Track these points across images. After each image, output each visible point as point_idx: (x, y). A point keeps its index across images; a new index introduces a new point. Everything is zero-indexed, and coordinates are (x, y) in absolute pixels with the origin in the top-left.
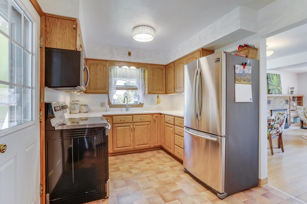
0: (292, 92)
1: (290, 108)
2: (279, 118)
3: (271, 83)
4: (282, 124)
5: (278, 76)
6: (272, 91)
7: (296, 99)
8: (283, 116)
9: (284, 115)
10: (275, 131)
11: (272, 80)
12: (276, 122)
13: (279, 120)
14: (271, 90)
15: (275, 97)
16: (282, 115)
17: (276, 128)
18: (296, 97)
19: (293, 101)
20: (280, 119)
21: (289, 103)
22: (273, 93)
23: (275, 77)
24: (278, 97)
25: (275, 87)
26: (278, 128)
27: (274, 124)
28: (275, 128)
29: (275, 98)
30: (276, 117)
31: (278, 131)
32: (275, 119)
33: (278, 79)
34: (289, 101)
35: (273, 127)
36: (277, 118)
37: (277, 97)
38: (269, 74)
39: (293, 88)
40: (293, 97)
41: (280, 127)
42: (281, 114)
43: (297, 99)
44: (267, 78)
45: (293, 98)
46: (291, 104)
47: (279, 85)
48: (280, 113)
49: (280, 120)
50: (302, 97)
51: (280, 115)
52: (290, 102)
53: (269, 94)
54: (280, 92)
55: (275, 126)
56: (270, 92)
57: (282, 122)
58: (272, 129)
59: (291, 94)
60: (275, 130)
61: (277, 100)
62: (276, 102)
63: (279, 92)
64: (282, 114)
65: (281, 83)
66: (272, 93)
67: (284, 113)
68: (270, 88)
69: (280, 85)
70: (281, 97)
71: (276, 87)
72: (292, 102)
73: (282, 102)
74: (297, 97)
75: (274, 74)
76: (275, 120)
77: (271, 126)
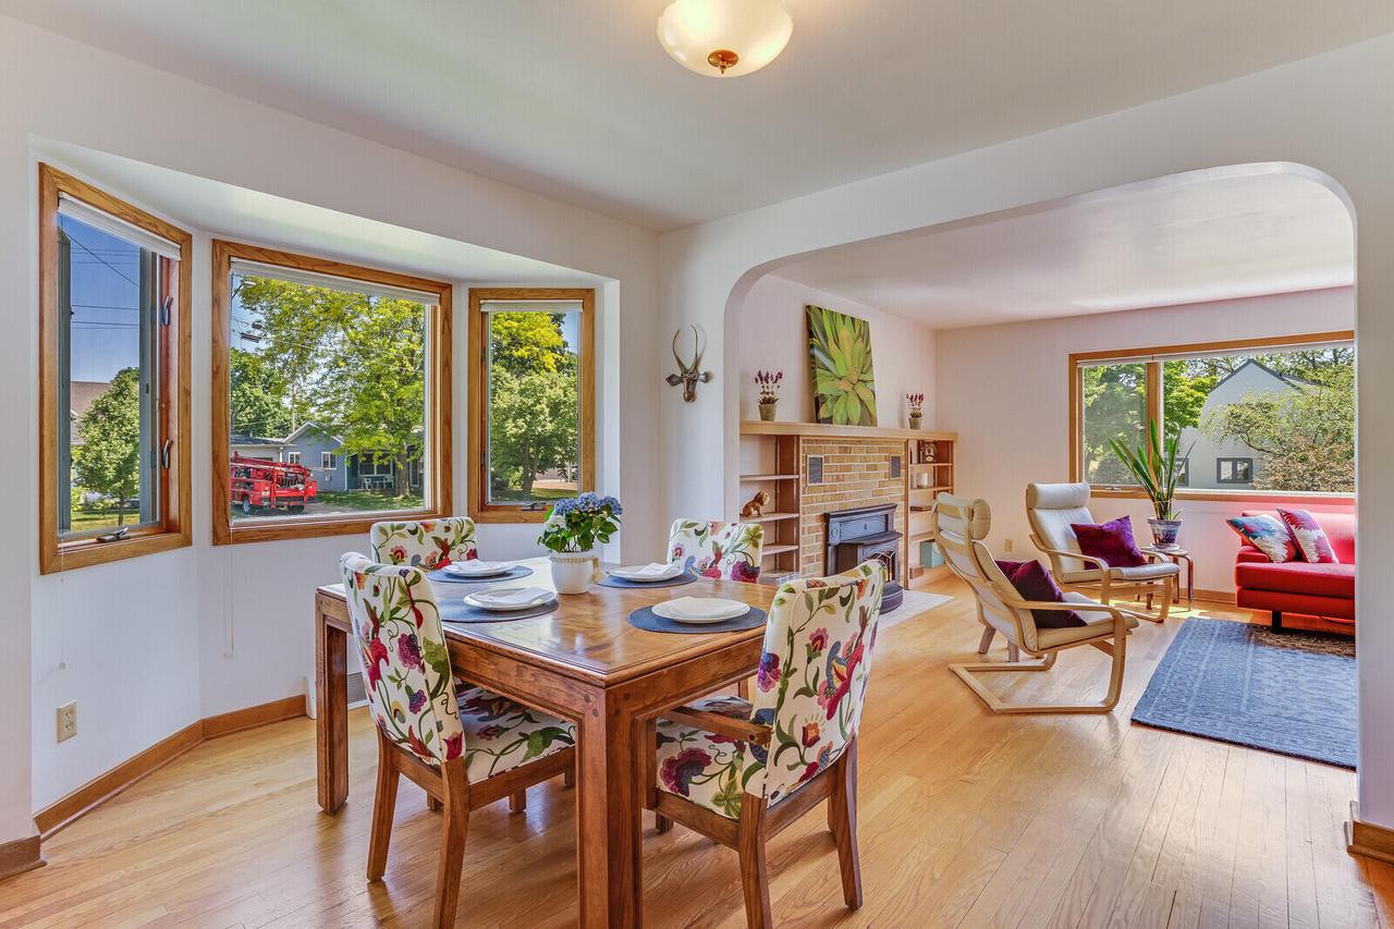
0: (916, 416)
1: (906, 499)
2: (819, 640)
3: (828, 363)
4: (846, 688)
5: (862, 331)
6: (830, 405)
7: (929, 452)
8: (855, 615)
9: (857, 604)
10: (790, 768)
11: (832, 346)
12: (796, 683)
13: (821, 661)
14: (829, 403)
15: (845, 440)
16: (844, 602)
17: (798, 737)
18: (929, 443)
19: (919, 462)
20: (830, 643)
21: (903, 471)
22: (837, 418)
23: (845, 332)
24: (859, 441)
25: (845, 386)
26: (811, 734)
27: (781, 702)
28: (788, 743)
29: (846, 445)
30: (791, 634)
31: (812, 755)
32: (783, 657)
33: (860, 345)
34: (903, 462)
35: (774, 736)
36: (802, 640)
37: (852, 443)
38: (821, 310)
39: (921, 397)
40: (921, 444)
41: (830, 716)
42: (835, 601)
43: (932, 453)
44: (811, 334)
45: (919, 450)
46: (912, 477)
47: (862, 377)
48: (833, 592)
49: (825, 652)
50: (952, 442)
51: (830, 609)
52: (906, 468)
53: (818, 422)
54: (868, 418)
55: (784, 718)
56: (823, 413)
57: (843, 670)
58: (761, 757)
59: (914, 425)
60: (791, 755)
61: (852, 459)
62: (848, 469)
63: (862, 417)
64: (844, 593)
65: (871, 365)
66: (829, 420)
67: (860, 585)
68: (824, 388)
69: (866, 377)
70: (873, 441)
71: (849, 389)
72: (915, 468)
73: (875, 468)
74: (935, 443)
75: (843, 317)
76: (788, 664)
77: (759, 720)
